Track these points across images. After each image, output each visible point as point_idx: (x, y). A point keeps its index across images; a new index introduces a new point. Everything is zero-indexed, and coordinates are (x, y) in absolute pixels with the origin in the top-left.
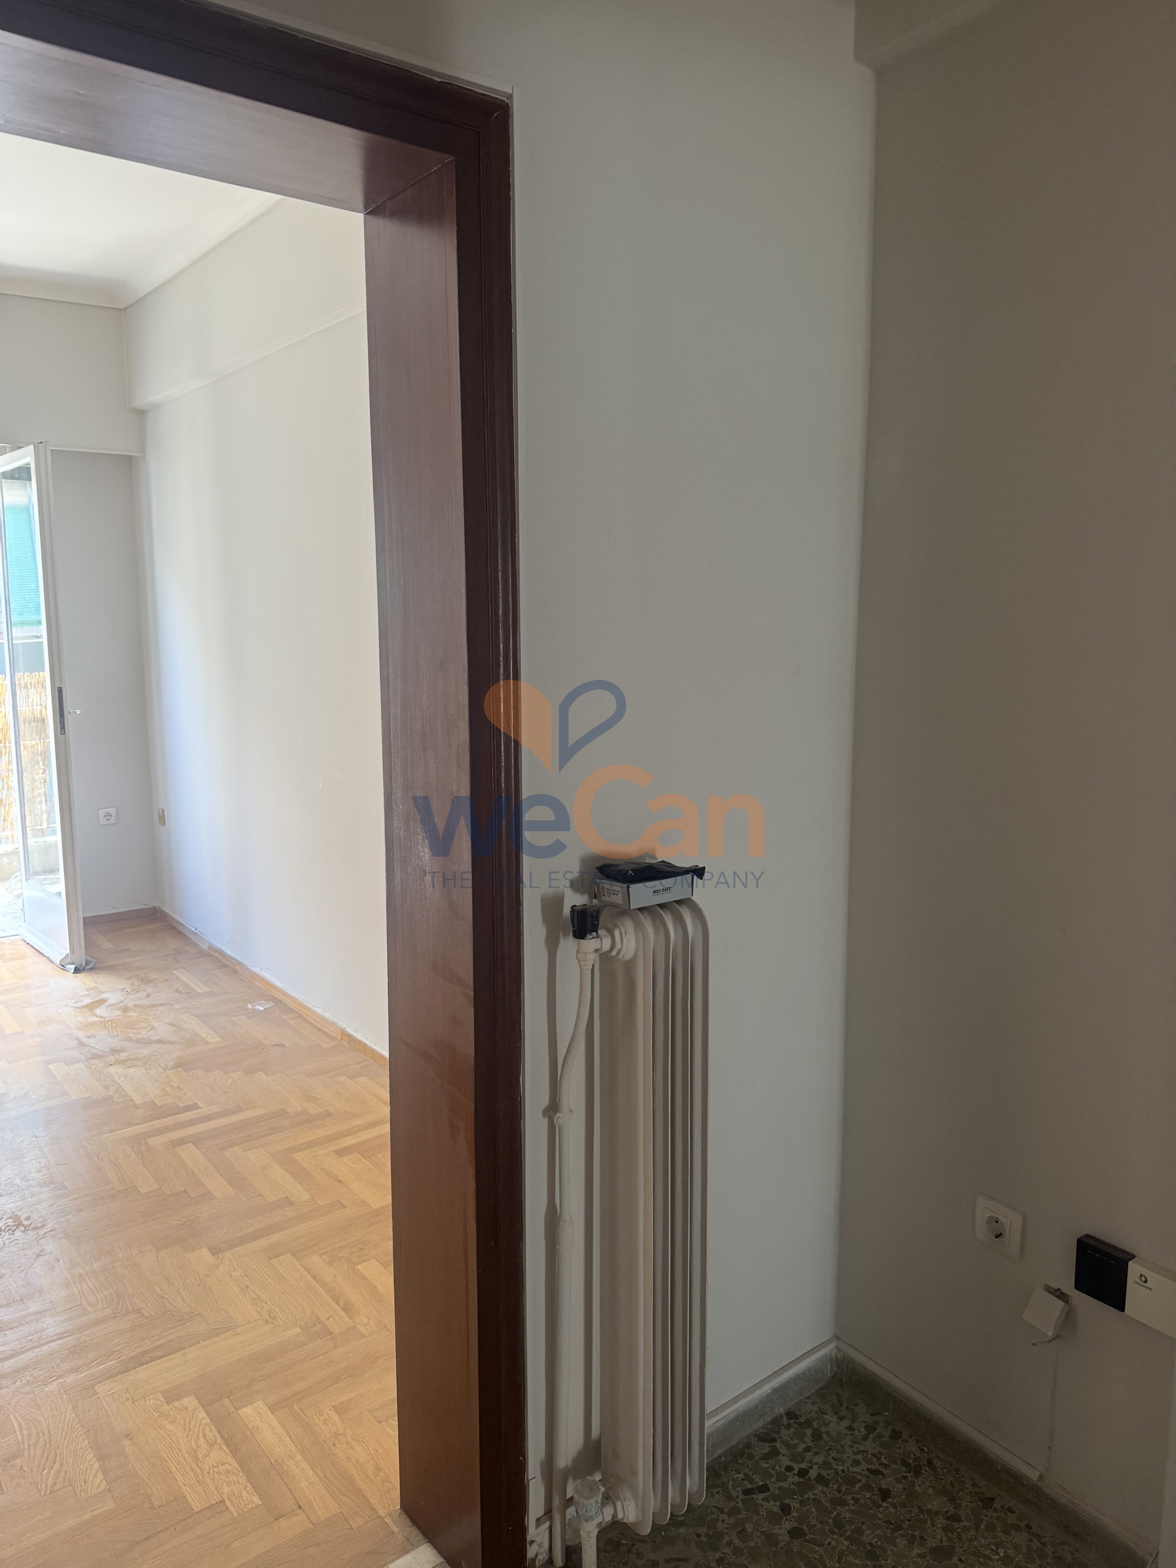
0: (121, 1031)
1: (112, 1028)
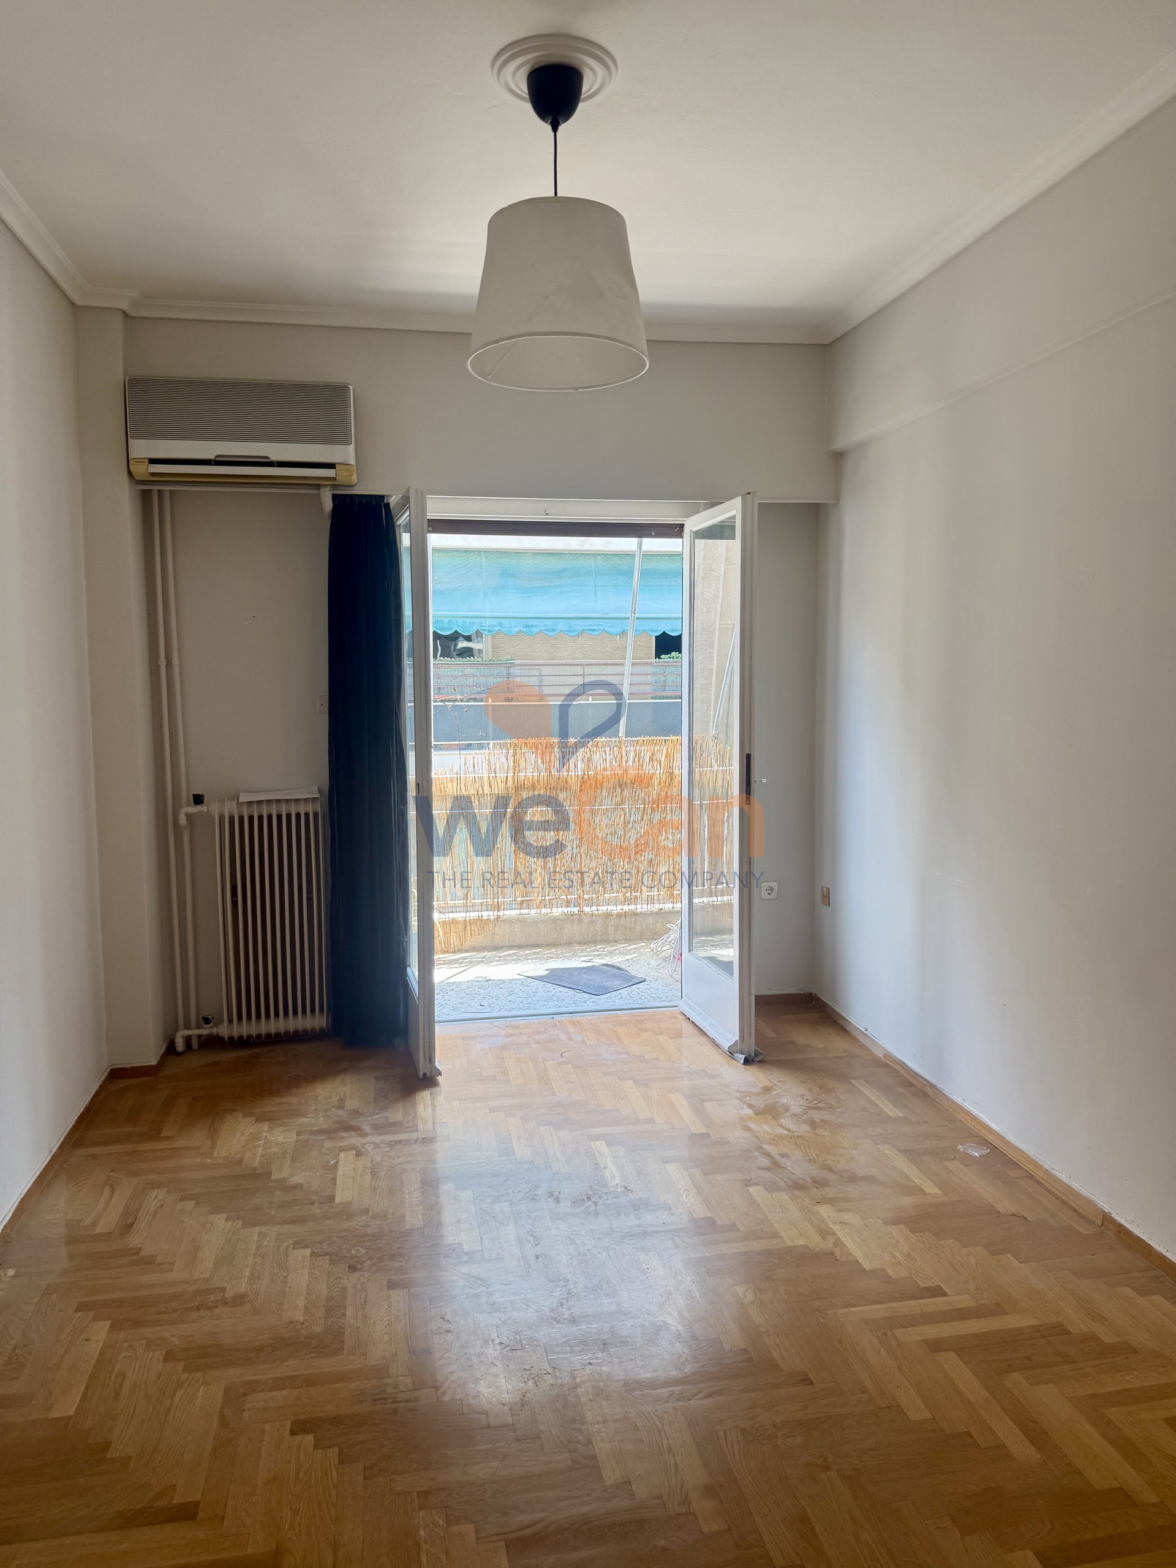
0: (817, 1155)
1: (804, 1147)
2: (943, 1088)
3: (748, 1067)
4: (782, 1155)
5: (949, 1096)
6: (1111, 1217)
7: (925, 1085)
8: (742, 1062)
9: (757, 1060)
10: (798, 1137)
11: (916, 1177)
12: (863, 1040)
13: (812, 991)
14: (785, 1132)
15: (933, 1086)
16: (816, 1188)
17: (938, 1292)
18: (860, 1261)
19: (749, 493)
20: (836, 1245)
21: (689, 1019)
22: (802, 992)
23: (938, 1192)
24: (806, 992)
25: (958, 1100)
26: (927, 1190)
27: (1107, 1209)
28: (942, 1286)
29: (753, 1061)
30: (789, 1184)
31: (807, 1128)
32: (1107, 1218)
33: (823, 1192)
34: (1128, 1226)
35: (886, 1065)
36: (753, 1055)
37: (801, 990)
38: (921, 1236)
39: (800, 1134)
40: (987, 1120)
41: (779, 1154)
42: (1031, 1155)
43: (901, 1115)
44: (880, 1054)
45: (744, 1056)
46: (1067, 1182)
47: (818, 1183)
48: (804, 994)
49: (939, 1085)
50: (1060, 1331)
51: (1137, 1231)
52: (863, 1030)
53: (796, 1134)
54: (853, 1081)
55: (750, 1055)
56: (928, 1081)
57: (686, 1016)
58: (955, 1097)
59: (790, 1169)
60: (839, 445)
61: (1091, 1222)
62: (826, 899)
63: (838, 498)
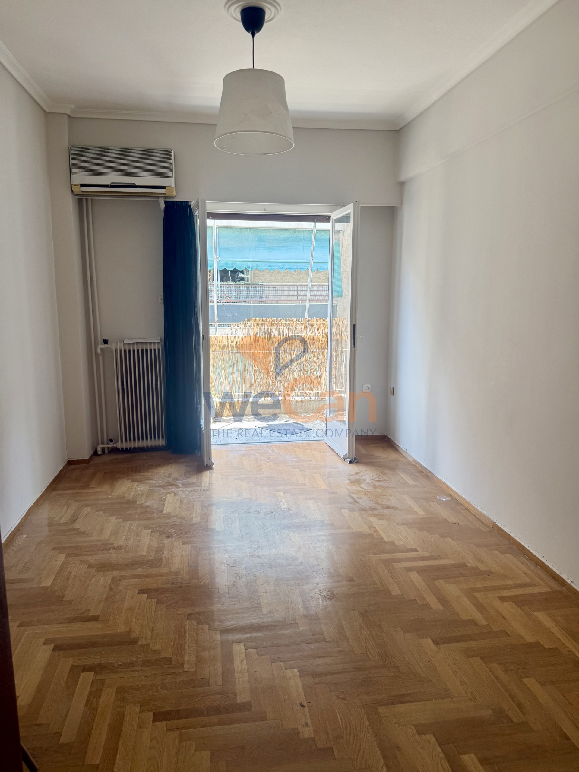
0: (374, 498)
1: (369, 495)
2: (435, 473)
3: (351, 464)
4: (359, 498)
5: (437, 476)
6: (496, 524)
7: (428, 473)
8: (348, 462)
9: (355, 461)
10: (367, 491)
11: (416, 508)
12: (404, 454)
13: (385, 434)
14: (361, 489)
15: (430, 472)
16: (371, 510)
17: (416, 550)
18: (384, 538)
19: (357, 202)
20: (375, 531)
21: (328, 445)
22: (381, 434)
23: (424, 513)
24: (383, 434)
25: (441, 478)
26: (419, 513)
27: (495, 521)
28: (417, 548)
29: (354, 462)
30: (359, 509)
31: (372, 488)
32: (494, 524)
33: (373, 512)
34: (502, 527)
35: (413, 464)
36: (354, 459)
37: (380, 433)
38: (412, 530)
39: (369, 490)
40: (451, 486)
41: (358, 498)
42: (467, 500)
43: (415, 484)
44: (411, 460)
45: (349, 460)
46: (480, 511)
47: (372, 509)
48: (382, 435)
49: (433, 472)
50: (464, 565)
51: (505, 529)
52: (405, 450)
53: (366, 490)
54: (396, 470)
55: (353, 460)
56: (429, 471)
57: (327, 444)
58: (439, 477)
59: (361, 503)
60: (402, 178)
61: (488, 527)
62: (392, 392)
63: (401, 203)
